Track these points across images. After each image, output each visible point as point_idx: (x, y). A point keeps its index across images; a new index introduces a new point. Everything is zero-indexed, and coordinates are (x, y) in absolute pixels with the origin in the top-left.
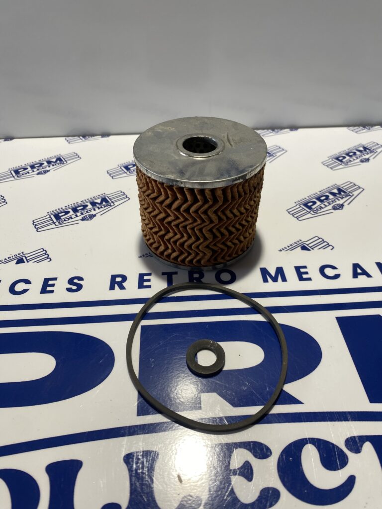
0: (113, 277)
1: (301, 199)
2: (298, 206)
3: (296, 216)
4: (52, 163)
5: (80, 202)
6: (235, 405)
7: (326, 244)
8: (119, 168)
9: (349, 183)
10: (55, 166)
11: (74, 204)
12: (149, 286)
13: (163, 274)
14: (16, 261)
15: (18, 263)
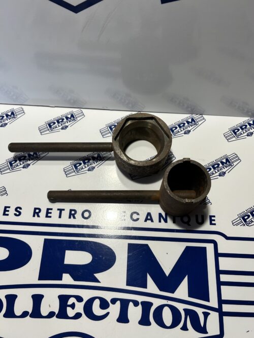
0: (35, 209)
4: (9, 117)
6: (75, 279)
8: (46, 125)
10: (10, 120)
12: (50, 217)
13: (58, 209)
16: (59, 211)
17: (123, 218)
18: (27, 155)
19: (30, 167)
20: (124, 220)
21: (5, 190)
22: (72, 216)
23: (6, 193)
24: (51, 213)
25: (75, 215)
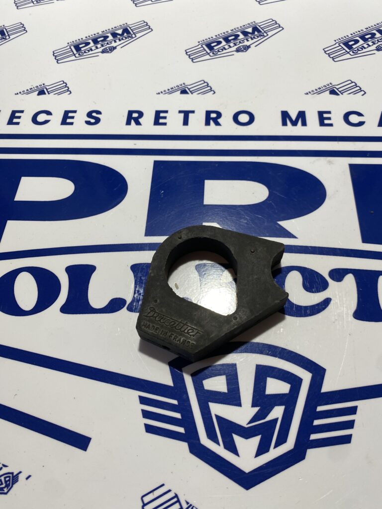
1: (343, 36)
2: (337, 45)
5: (101, 33)
7: (358, 88)
11: (95, 34)
12: (165, 124)
13: (180, 112)
14: (37, 92)
15: (39, 94)
16: (182, 115)
17: (326, 122)
18: (109, 35)
19: (115, 50)
20: (331, 125)
21: (66, 86)
22: (212, 122)
23: (68, 90)
24: (165, 118)
25: (219, 120)
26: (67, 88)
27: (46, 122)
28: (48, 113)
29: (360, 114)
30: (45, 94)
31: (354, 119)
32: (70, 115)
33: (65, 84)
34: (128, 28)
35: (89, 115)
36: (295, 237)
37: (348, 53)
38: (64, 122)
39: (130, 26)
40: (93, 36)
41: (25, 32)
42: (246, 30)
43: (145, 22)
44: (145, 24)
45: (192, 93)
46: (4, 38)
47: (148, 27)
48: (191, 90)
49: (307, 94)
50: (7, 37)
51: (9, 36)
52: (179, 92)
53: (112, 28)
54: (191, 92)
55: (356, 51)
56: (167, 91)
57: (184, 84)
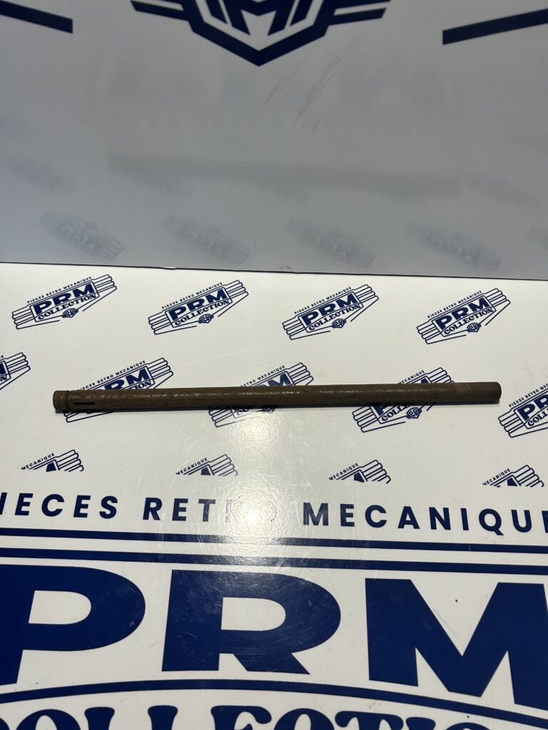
0: (149, 501)
3: (360, 424)
4: (81, 295)
5: (115, 376)
6: (249, 668)
7: (383, 472)
8: (163, 313)
9: (440, 370)
10: (85, 302)
11: (108, 378)
12: (184, 519)
13: (201, 501)
14: (46, 466)
15: (48, 470)
16: (203, 505)
17: (348, 520)
18: (124, 379)
20: (352, 524)
21: (77, 459)
22: (232, 517)
23: (80, 465)
24: (184, 510)
25: (240, 514)
26: (78, 462)
27: (58, 512)
28: (60, 499)
29: (382, 510)
30: (55, 469)
31: (376, 516)
32: (84, 502)
33: (76, 456)
34: (146, 368)
35: (104, 503)
36: (306, 672)
37: (378, 420)
38: (77, 514)
39: (149, 366)
40: (107, 380)
41: (28, 368)
42: (274, 379)
43: (165, 361)
44: (165, 363)
45: (214, 474)
46: (4, 379)
47: (168, 368)
48: (213, 468)
49: (331, 479)
50: (8, 377)
51: (9, 374)
52: (201, 470)
53: (128, 369)
54: (212, 471)
55: (385, 417)
56: (188, 471)
57: (206, 459)
